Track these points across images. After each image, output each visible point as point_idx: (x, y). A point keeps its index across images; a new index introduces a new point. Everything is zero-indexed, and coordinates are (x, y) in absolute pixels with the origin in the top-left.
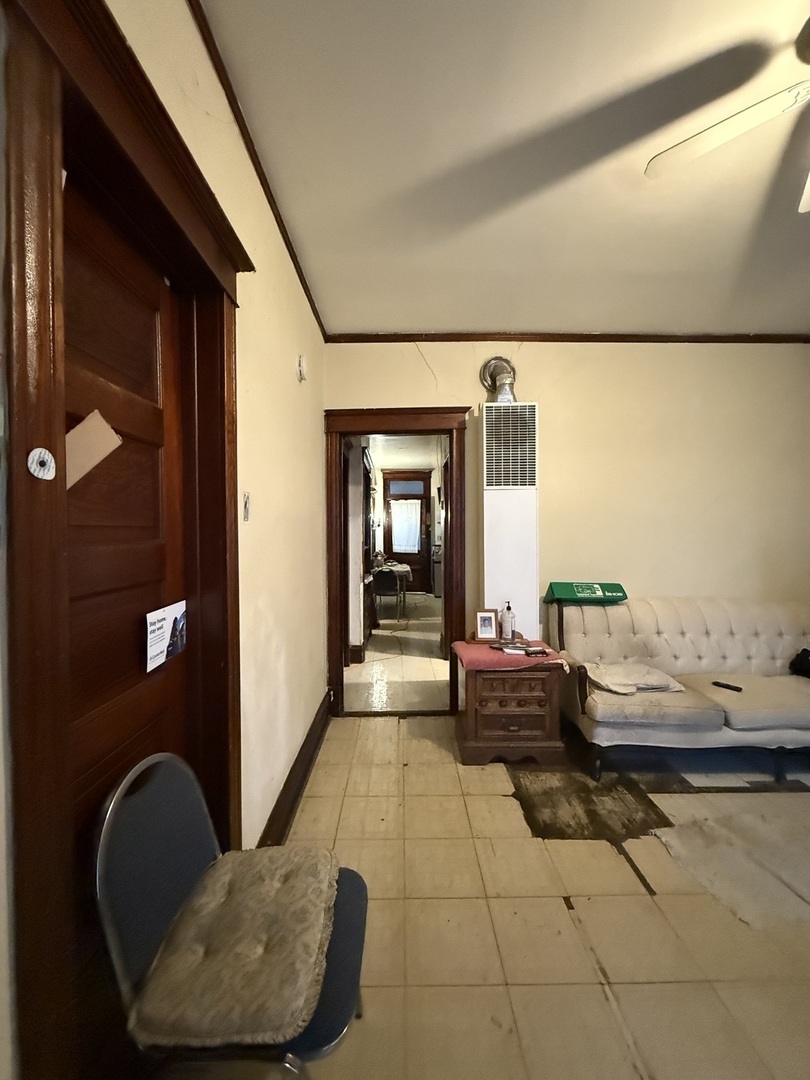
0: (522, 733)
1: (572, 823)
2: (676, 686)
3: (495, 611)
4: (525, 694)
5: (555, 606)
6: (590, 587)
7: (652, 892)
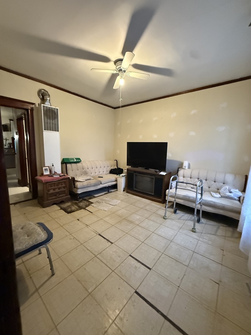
0: (60, 196)
1: (75, 209)
2: (92, 178)
3: (49, 167)
4: (60, 186)
5: (65, 164)
6: (73, 159)
7: (92, 213)
